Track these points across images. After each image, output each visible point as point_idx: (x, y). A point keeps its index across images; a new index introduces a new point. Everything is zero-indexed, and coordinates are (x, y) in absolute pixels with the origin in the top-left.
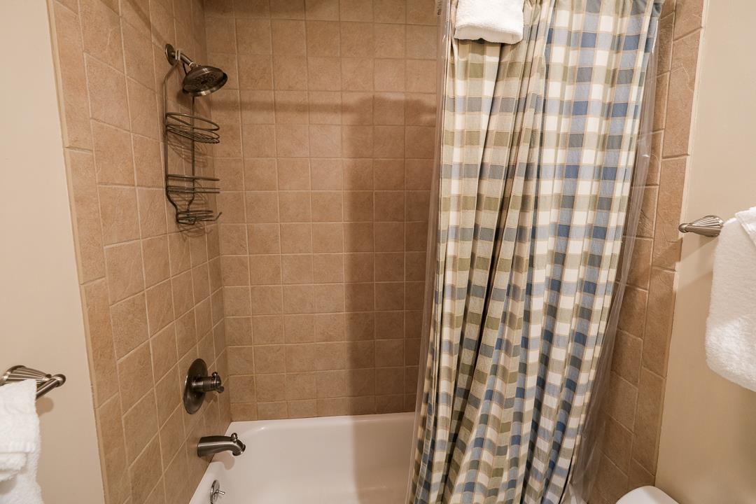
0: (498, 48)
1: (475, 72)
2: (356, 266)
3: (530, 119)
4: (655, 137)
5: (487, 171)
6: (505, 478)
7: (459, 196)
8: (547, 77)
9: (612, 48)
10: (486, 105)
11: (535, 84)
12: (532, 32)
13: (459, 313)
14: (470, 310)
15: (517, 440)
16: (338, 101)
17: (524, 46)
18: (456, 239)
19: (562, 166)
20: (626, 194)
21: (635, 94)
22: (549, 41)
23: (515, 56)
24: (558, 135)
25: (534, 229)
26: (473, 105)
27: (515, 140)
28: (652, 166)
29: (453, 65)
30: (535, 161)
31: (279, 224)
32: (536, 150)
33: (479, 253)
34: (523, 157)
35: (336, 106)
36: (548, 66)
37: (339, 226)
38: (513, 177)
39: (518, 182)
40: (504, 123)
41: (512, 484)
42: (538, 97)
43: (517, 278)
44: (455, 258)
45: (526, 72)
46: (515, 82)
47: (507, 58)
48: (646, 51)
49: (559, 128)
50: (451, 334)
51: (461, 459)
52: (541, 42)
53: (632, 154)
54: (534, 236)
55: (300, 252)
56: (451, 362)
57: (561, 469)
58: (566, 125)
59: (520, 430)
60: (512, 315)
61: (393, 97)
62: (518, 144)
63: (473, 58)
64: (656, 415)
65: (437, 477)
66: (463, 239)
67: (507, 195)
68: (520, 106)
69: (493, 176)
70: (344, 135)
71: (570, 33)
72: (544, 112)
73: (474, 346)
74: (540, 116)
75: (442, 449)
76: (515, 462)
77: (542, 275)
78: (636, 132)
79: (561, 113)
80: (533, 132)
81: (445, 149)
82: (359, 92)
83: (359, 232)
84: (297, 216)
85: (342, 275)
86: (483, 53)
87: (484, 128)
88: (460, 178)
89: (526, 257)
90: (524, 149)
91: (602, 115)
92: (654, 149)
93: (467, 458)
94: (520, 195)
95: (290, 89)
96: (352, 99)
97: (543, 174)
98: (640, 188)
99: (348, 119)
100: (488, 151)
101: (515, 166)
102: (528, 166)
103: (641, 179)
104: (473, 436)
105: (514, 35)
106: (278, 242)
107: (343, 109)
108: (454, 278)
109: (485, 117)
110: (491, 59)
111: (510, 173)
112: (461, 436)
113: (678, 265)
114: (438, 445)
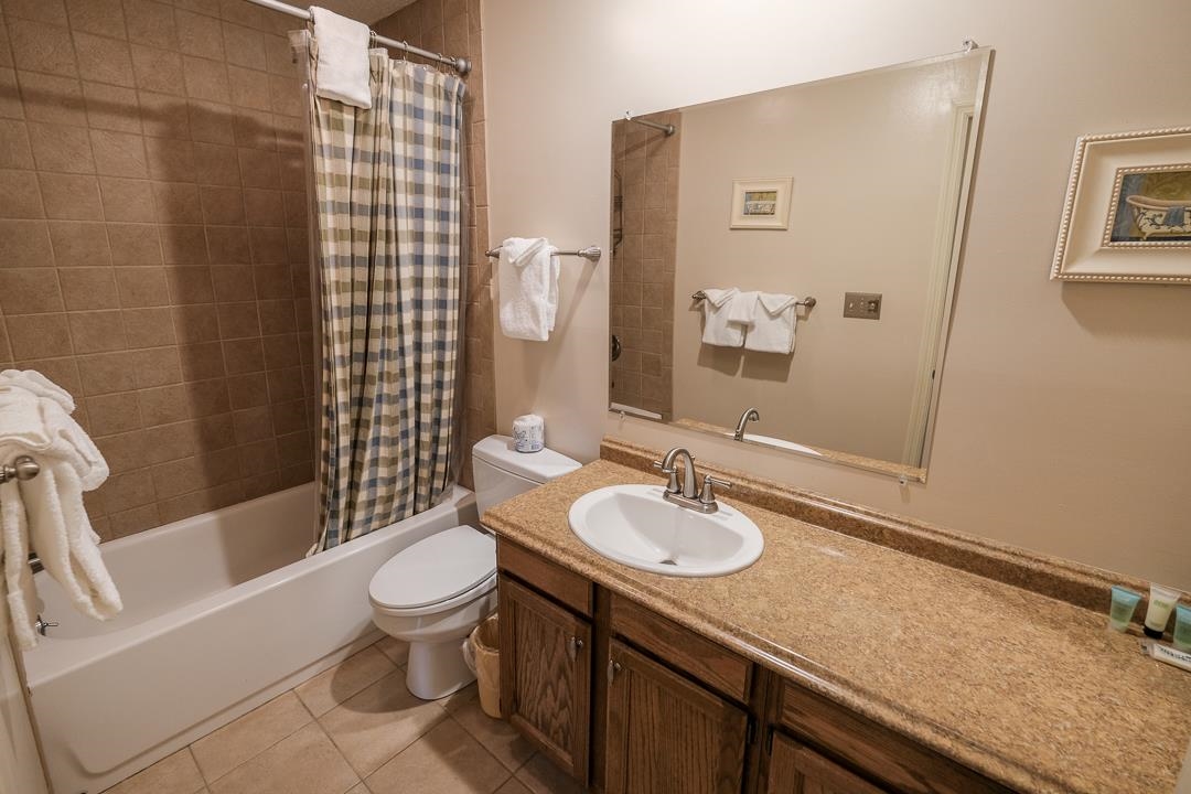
0: (353, 109)
1: (337, 126)
2: (190, 322)
3: (384, 170)
4: (470, 191)
5: (356, 209)
6: (400, 468)
7: (335, 229)
8: (393, 138)
9: (435, 121)
10: (349, 154)
11: (384, 144)
12: (378, 102)
13: (347, 329)
14: (355, 327)
15: (405, 434)
16: (133, 102)
17: (373, 112)
18: (337, 266)
19: (411, 208)
20: (458, 232)
21: (454, 159)
22: (391, 110)
23: (367, 118)
24: (406, 184)
25: (397, 258)
26: (338, 153)
27: (375, 185)
28: (471, 211)
29: (317, 117)
30: (392, 203)
31: (55, 269)
32: (392, 194)
33: (357, 278)
34: (382, 200)
35: (132, 108)
36: (392, 129)
37: (159, 269)
38: (377, 215)
39: (381, 219)
40: (364, 170)
41: (406, 473)
42: (388, 154)
43: (389, 298)
44: (337, 282)
45: (377, 133)
46: (370, 139)
47: (361, 118)
48: (457, 128)
49: (406, 178)
50: (342, 349)
51: (363, 457)
52: (385, 113)
53: (458, 202)
54: (398, 264)
55: (100, 307)
56: (344, 373)
57: (441, 456)
58: (410, 176)
59: (407, 426)
60: (389, 328)
61: (215, 108)
62: (378, 189)
63: (334, 113)
64: (492, 389)
65: (344, 483)
66: (343, 265)
67: (374, 229)
68: (376, 158)
69: (361, 214)
70: (149, 150)
71: (405, 105)
72: (394, 165)
73: (362, 357)
74: (391, 168)
75: (345, 455)
76: (406, 454)
77: (408, 295)
78: (458, 186)
79: (406, 166)
80: (388, 180)
81: (319, 188)
82: (165, 94)
83: (190, 278)
84: (87, 256)
85: (174, 333)
86: (341, 111)
87: (349, 172)
88: (334, 214)
89: (394, 278)
90: (382, 193)
91: (434, 170)
92: (471, 199)
93: (368, 456)
94: (384, 229)
95: (46, 72)
96: (155, 102)
97: (398, 214)
98: (466, 228)
99: (151, 127)
100: (354, 192)
101: (377, 206)
102: (388, 206)
103: (466, 221)
104: (371, 436)
105: (365, 104)
106: (57, 295)
107: (141, 113)
108: (339, 300)
109: (349, 164)
110: (348, 117)
111: (374, 212)
112: (361, 438)
113: (491, 281)
114: (341, 452)
